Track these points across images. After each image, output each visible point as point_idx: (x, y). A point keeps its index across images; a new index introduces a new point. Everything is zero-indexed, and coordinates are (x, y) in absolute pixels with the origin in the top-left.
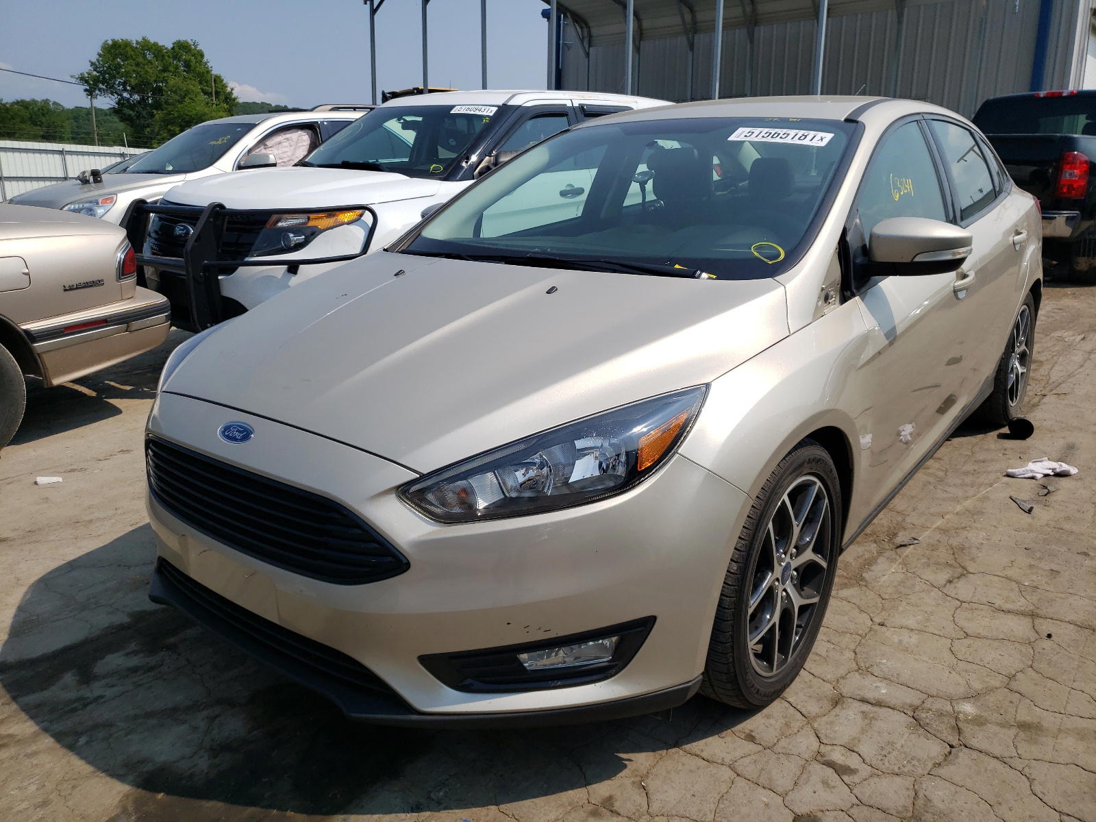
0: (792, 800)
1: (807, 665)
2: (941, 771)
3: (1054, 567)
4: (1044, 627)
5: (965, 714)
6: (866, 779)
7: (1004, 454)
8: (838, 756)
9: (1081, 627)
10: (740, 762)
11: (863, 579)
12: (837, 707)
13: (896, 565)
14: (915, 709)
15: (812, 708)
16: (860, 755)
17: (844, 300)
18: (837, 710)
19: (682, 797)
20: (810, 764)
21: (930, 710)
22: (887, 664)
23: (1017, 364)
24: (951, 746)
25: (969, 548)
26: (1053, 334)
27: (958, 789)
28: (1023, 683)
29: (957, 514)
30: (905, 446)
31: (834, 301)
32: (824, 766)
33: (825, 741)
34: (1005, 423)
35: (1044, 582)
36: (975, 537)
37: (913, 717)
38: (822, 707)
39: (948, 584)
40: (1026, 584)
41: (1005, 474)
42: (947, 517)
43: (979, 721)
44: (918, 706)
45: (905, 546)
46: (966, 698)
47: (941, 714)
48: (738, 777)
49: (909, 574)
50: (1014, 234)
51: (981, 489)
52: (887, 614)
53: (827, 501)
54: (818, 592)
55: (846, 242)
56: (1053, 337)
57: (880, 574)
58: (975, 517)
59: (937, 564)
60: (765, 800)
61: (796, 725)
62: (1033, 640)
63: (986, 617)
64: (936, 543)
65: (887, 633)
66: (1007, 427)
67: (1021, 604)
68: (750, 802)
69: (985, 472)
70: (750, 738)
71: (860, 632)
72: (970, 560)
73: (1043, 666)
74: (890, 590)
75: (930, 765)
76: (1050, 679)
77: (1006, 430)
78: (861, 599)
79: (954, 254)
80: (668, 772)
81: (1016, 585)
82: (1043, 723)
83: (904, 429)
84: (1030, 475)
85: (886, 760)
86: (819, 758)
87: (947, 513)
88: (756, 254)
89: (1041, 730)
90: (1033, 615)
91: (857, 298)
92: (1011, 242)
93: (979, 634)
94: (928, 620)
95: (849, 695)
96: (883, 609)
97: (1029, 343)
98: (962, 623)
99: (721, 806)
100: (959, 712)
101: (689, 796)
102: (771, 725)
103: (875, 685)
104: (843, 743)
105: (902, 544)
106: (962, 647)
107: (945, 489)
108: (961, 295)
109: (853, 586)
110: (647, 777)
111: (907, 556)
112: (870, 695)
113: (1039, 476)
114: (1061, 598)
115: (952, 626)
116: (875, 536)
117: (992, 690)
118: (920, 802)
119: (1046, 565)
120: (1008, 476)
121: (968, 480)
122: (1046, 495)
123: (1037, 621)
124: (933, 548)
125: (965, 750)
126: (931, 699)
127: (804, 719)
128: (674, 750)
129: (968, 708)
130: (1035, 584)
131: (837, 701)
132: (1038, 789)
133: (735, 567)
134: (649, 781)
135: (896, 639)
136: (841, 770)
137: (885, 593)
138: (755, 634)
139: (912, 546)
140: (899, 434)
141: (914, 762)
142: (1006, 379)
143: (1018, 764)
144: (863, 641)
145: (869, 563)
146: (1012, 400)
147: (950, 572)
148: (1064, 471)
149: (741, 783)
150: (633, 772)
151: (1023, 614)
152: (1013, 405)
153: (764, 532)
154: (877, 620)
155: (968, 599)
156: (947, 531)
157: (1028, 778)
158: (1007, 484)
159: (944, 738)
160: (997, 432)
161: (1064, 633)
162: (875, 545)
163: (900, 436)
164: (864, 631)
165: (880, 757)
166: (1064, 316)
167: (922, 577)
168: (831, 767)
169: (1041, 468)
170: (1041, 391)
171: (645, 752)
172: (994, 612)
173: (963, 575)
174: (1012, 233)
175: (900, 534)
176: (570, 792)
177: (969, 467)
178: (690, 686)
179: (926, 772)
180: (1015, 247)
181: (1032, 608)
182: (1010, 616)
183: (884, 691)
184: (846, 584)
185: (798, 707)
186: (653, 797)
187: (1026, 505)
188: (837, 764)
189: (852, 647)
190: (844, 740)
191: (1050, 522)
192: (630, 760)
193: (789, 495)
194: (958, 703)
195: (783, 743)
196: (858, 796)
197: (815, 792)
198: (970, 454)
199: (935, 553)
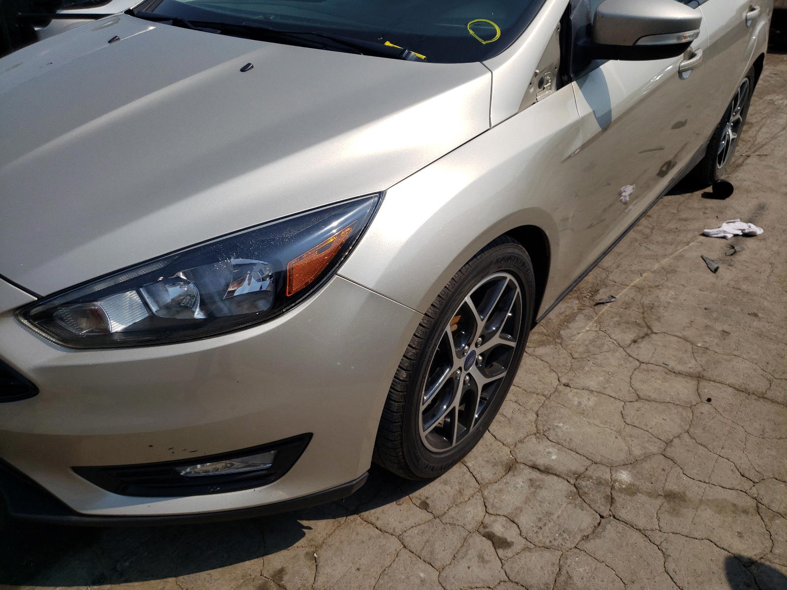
0: (446, 577)
1: (493, 427)
2: (589, 546)
3: (726, 328)
4: (706, 390)
5: (620, 482)
6: (519, 553)
7: (705, 213)
8: (498, 529)
9: (738, 390)
10: (409, 532)
11: (559, 336)
12: (510, 473)
13: (591, 323)
14: (578, 476)
15: (487, 474)
16: (518, 526)
17: (560, 85)
18: (508, 477)
19: (347, 572)
20: (471, 536)
21: (591, 477)
22: (564, 428)
23: (730, 131)
24: (602, 517)
25: (658, 307)
26: (766, 98)
27: (599, 565)
28: (677, 451)
29: (654, 272)
30: (624, 206)
31: (550, 86)
32: (484, 539)
33: (491, 511)
34: (710, 183)
35: (714, 343)
36: (665, 295)
37: (574, 485)
38: (495, 473)
39: (633, 344)
40: (699, 345)
41: (701, 233)
42: (645, 275)
43: (631, 491)
44: (581, 474)
45: (603, 303)
46: (625, 465)
47: (599, 483)
48: (404, 549)
49: (601, 333)
50: (747, 10)
51: (679, 248)
52: (574, 374)
53: (518, 290)
54: (506, 367)
55: (569, 21)
56: (766, 100)
57: (575, 332)
58: (669, 275)
59: (627, 323)
60: (422, 575)
61: (468, 492)
62: (694, 403)
63: (659, 379)
64: (630, 300)
65: (569, 393)
66: (711, 187)
67: (692, 365)
68: (408, 578)
69: (685, 230)
70: (425, 506)
71: (546, 393)
72: (656, 320)
73: (698, 431)
74: (581, 349)
75: (579, 538)
76: (702, 445)
77: (709, 190)
78: (554, 358)
79: (679, 38)
80: (341, 542)
81: (691, 346)
82: (687, 493)
83: (626, 190)
84: (722, 235)
85: (541, 532)
86: (481, 530)
87: (645, 271)
88: (471, 32)
89: (685, 501)
90: (699, 377)
91: (574, 84)
92: (744, 17)
93: (649, 396)
94: (608, 382)
95: (522, 461)
96: (571, 369)
97: (743, 113)
98: (637, 385)
99: (381, 581)
100: (616, 481)
101: (354, 570)
102: (446, 492)
103: (548, 450)
104: (505, 514)
105: (600, 302)
106: (631, 411)
107: (648, 246)
108: (686, 75)
109: (549, 343)
110: (321, 546)
111: (603, 314)
112: (541, 461)
113: (729, 236)
114: (726, 360)
115: (628, 389)
116: (579, 292)
117: (647, 457)
118: (563, 578)
119: (719, 327)
120: (704, 235)
121: (669, 238)
122: (732, 255)
123: (703, 383)
124: (627, 305)
125: (614, 522)
126: (594, 466)
127: (477, 485)
128: (352, 518)
129: (624, 476)
130: (707, 345)
131: (510, 467)
132: (671, 566)
133: (404, 375)
134: (322, 552)
135: (576, 401)
136: (499, 543)
137: (576, 352)
138: (427, 425)
139: (609, 304)
140: (620, 194)
141: (565, 536)
142: (718, 146)
143: (657, 537)
144: (547, 402)
145: (569, 319)
146: (720, 164)
147: (637, 331)
148: (750, 232)
149: (405, 555)
150: (310, 541)
151: (690, 375)
152: (719, 167)
153: (440, 335)
154: (564, 380)
155: (646, 360)
156: (642, 289)
157: (664, 554)
158: (701, 243)
159: (597, 509)
160: (702, 192)
161: (723, 396)
162: (577, 302)
163: (622, 196)
164: (549, 391)
165: (535, 529)
166: (777, 80)
167: (613, 336)
168: (491, 540)
169: (732, 228)
170: (747, 152)
171: (325, 519)
172: (666, 373)
173: (647, 335)
174: (745, 10)
175: (601, 291)
176: (247, 563)
177: (672, 225)
178: (354, 484)
179: (573, 546)
180: (746, 22)
181: (700, 369)
182: (680, 378)
183: (554, 457)
184: (543, 341)
185: (475, 473)
186: (321, 570)
187: (713, 264)
188: (496, 536)
189: (536, 409)
190: (507, 510)
191: (731, 282)
192: (309, 528)
193: (472, 297)
194: (616, 471)
195: (452, 513)
196: (507, 572)
197: (469, 568)
198: (675, 211)
199: (628, 312)
